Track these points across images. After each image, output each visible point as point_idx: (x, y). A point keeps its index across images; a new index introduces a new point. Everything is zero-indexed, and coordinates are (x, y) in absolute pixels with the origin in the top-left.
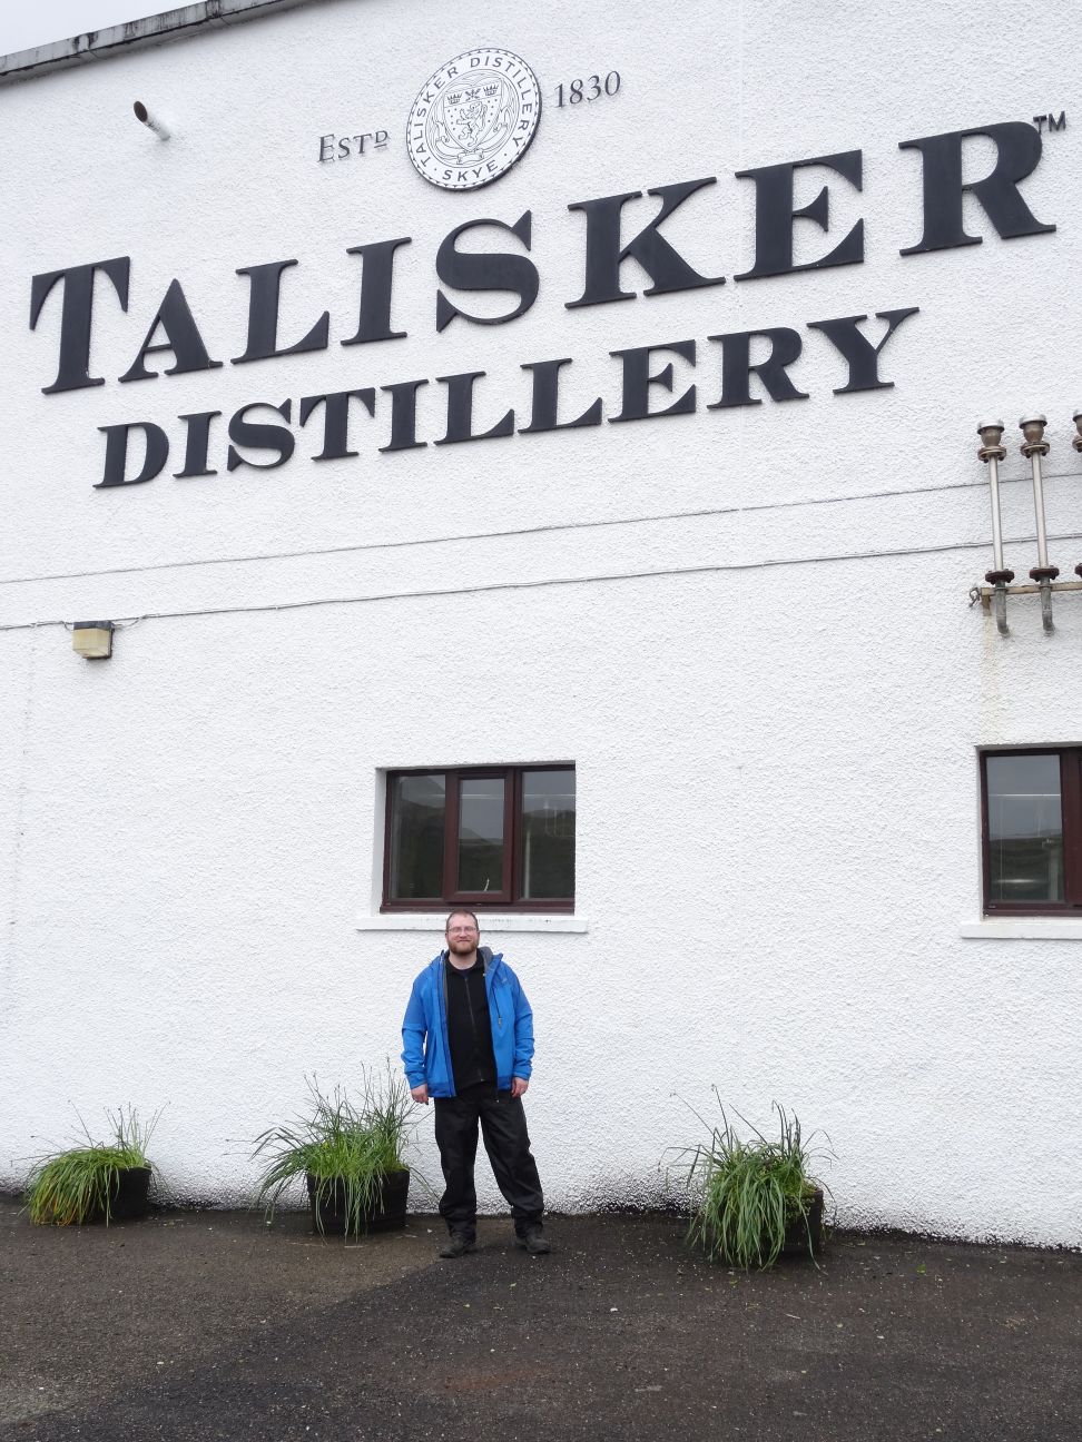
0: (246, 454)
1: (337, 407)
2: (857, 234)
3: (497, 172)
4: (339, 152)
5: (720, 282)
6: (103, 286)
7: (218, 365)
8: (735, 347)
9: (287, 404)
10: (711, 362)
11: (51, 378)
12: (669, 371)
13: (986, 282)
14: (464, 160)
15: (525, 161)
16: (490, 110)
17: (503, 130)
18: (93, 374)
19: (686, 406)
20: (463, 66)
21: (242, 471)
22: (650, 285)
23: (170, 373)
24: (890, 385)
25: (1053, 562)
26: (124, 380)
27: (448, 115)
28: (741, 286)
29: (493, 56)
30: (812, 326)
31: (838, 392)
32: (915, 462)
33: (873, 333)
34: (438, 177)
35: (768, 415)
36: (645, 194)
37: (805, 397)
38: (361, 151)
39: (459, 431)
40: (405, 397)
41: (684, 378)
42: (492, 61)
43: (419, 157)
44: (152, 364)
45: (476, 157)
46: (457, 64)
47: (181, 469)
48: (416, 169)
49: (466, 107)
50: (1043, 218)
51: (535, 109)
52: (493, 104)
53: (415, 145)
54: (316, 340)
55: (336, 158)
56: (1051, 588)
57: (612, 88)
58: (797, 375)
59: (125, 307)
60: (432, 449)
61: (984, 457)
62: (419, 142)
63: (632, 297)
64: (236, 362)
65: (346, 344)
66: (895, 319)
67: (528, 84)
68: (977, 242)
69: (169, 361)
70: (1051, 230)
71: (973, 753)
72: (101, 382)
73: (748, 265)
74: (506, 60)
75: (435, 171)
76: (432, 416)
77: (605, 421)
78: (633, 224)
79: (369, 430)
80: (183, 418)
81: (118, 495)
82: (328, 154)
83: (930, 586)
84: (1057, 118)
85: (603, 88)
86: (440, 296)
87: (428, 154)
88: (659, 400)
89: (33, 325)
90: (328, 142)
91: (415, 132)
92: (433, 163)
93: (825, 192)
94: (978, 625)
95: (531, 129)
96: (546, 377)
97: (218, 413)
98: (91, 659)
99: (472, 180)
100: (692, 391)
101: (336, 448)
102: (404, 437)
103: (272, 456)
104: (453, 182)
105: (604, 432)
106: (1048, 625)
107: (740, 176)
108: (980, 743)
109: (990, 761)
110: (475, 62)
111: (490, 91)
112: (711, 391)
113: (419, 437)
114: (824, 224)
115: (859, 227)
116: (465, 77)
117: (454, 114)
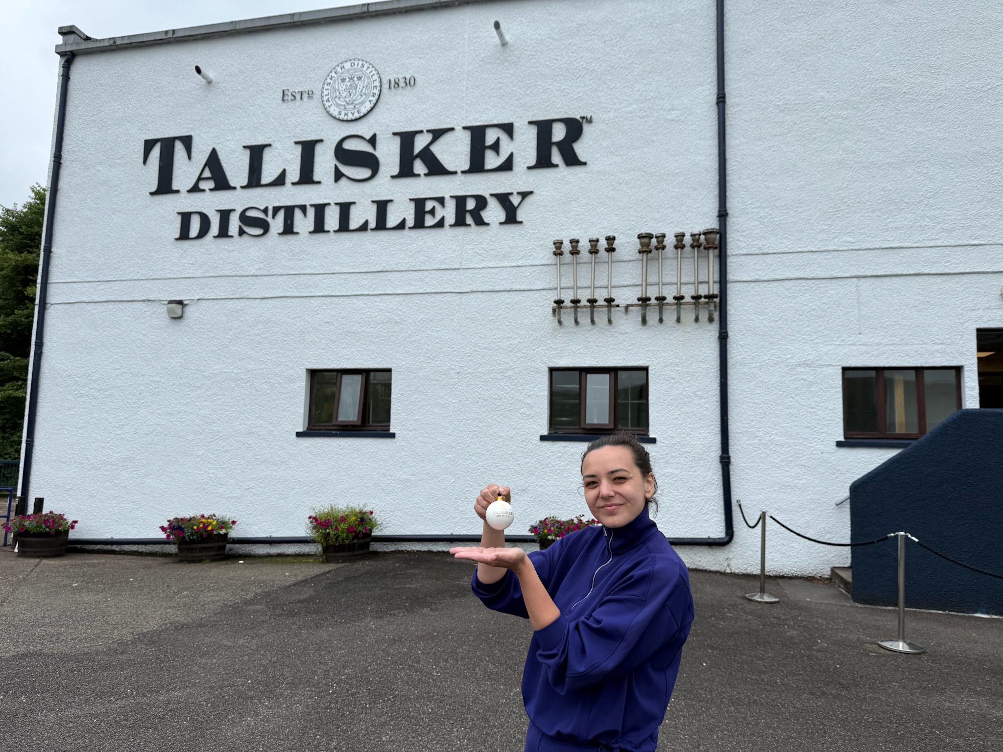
0: (247, 229)
1: (289, 211)
2: (510, 158)
3: (362, 114)
4: (291, 97)
5: (455, 173)
6: (179, 147)
7: (234, 188)
8: (461, 201)
9: (266, 209)
10: (451, 205)
11: (154, 188)
12: (434, 208)
13: (559, 183)
14: (347, 107)
15: (374, 111)
16: (359, 87)
17: (364, 96)
18: (174, 188)
19: (440, 224)
20: (347, 65)
21: (245, 237)
22: (426, 171)
23: (211, 190)
24: (521, 222)
25: (579, 297)
26: (189, 191)
27: (340, 87)
28: (463, 175)
29: (361, 63)
30: (492, 195)
31: (501, 223)
32: (530, 254)
33: (515, 200)
34: (335, 114)
35: (472, 232)
36: (425, 132)
37: (488, 224)
38: (301, 98)
39: (344, 226)
40: (320, 210)
41: (440, 213)
42: (360, 65)
43: (327, 104)
44: (203, 185)
45: (353, 107)
46: (344, 64)
47: (216, 234)
48: (326, 109)
49: (349, 84)
50: (582, 159)
51: (379, 88)
52: (360, 84)
53: (325, 98)
54: (280, 181)
55: (290, 100)
56: (578, 307)
57: (412, 83)
58: (486, 215)
59: (190, 158)
60: (332, 233)
61: (555, 254)
62: (327, 97)
63: (419, 175)
64: (242, 187)
65: (293, 184)
66: (524, 195)
67: (376, 77)
68: (557, 166)
69: (211, 184)
70: (585, 164)
71: (547, 370)
72: (178, 192)
73: (466, 167)
74: (366, 65)
75: (334, 111)
76: (332, 219)
77: (407, 227)
78: (420, 144)
79: (304, 223)
80: (218, 211)
81: (186, 244)
82: (286, 98)
83: (533, 304)
84: (589, 117)
85: (408, 83)
86: (336, 168)
87: (331, 103)
88: (429, 221)
89: (145, 162)
90: (286, 92)
91: (326, 92)
92: (333, 107)
93: (498, 139)
94: (551, 320)
95: (377, 97)
96: (382, 207)
97: (234, 210)
98: (175, 318)
99: (350, 117)
100: (443, 218)
101: (289, 229)
102: (319, 227)
103: (259, 231)
104: (342, 117)
105: (406, 232)
106: (577, 322)
107: (465, 128)
108: (550, 366)
109: (554, 373)
110: (353, 64)
111: (359, 78)
112: (450, 219)
113: (326, 228)
114: (498, 153)
115: (511, 155)
116: (348, 71)
117: (343, 86)
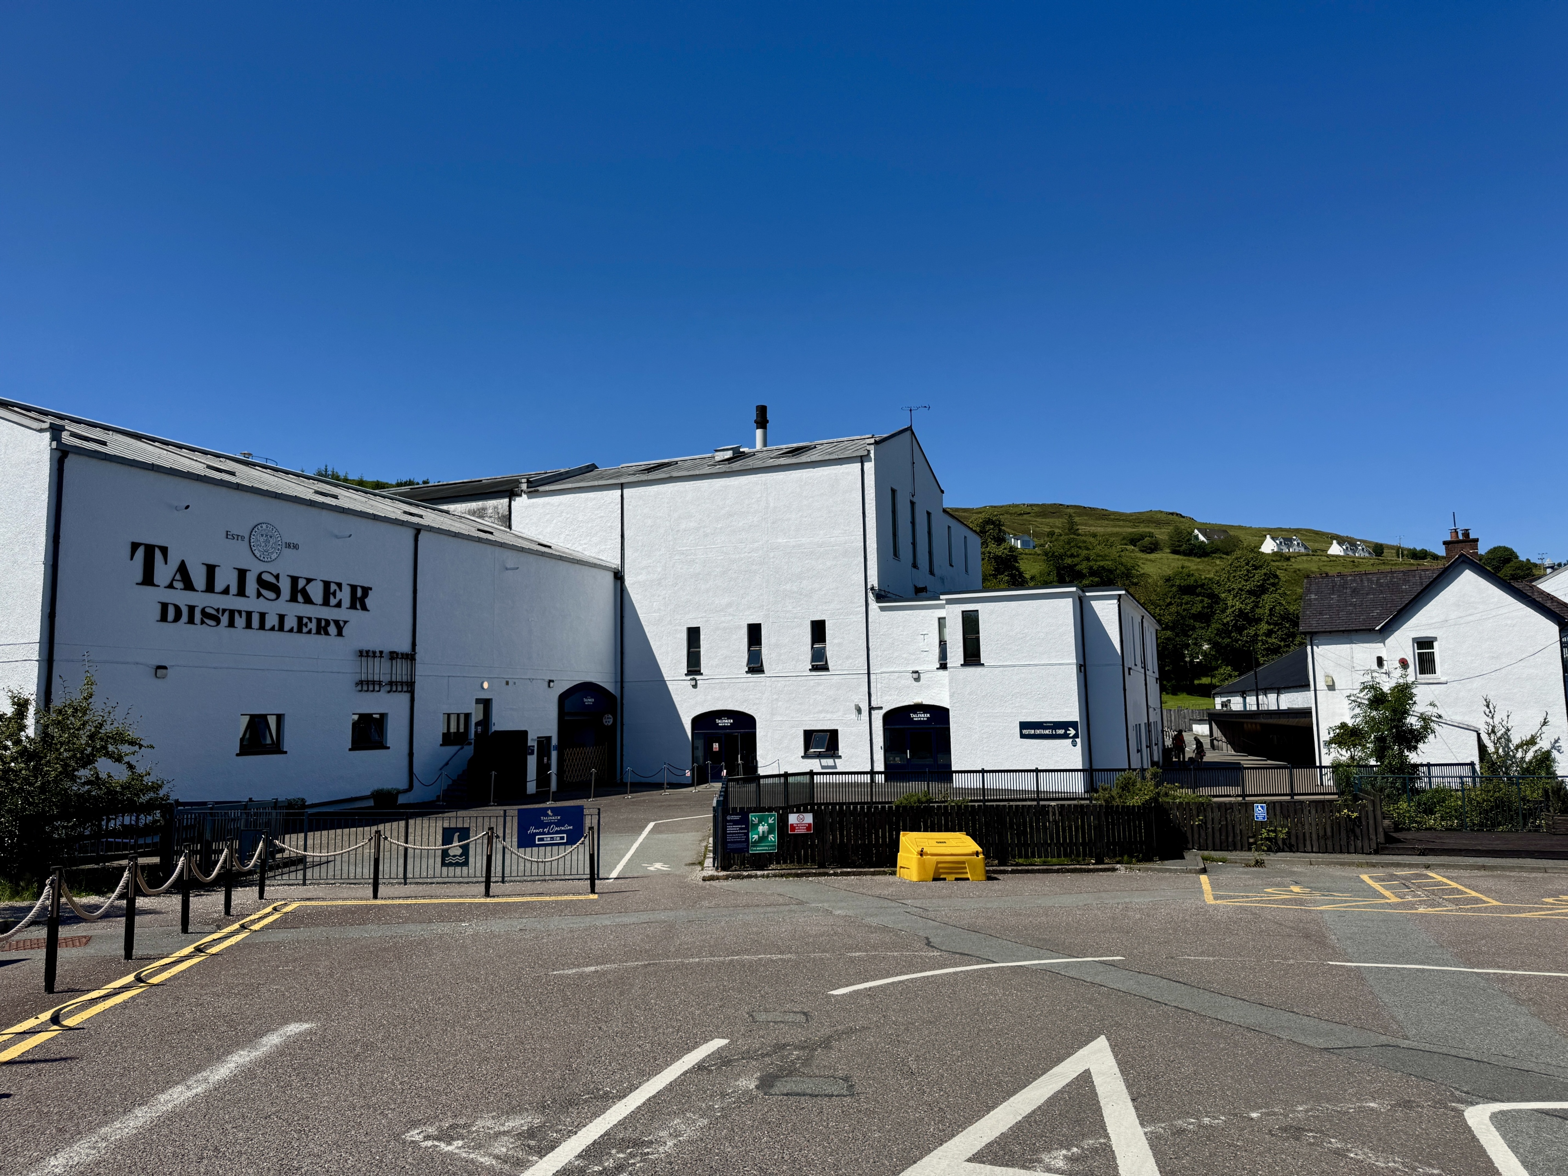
0: (206, 621)
1: (232, 613)
3: (272, 560)
4: (231, 537)
5: (316, 604)
6: (158, 553)
7: (197, 591)
8: (319, 621)
9: (219, 609)
10: (314, 622)
11: (140, 580)
12: (307, 623)
13: (359, 618)
14: (265, 553)
15: (277, 559)
16: (270, 542)
17: (274, 549)
18: (156, 583)
19: (310, 632)
20: (264, 526)
21: (204, 625)
23: (181, 589)
24: (345, 637)
25: (368, 679)
26: (166, 587)
28: (320, 606)
29: (271, 527)
30: (332, 620)
31: (336, 635)
32: (347, 654)
33: (342, 624)
34: (258, 555)
35: (323, 638)
36: (303, 578)
37: (330, 635)
38: (237, 539)
39: (262, 626)
40: (249, 614)
41: (310, 626)
43: (253, 548)
44: (175, 584)
45: (267, 554)
46: (262, 525)
47: (186, 621)
48: (253, 551)
49: (265, 539)
50: (368, 608)
51: (281, 546)
52: (272, 541)
53: (252, 544)
54: (226, 591)
55: (231, 539)
56: (368, 684)
57: (297, 548)
58: (329, 630)
59: (166, 563)
60: (255, 630)
63: (300, 602)
64: (202, 591)
65: (234, 595)
66: (345, 622)
67: (278, 538)
68: (358, 609)
69: (181, 585)
70: (369, 611)
72: (159, 586)
73: (321, 602)
74: (274, 530)
75: (257, 553)
76: (255, 622)
77: (294, 632)
78: (301, 584)
79: (240, 622)
80: (187, 605)
81: (165, 625)
82: (228, 536)
84: (371, 588)
85: (295, 547)
86: (258, 589)
88: (305, 630)
89: (132, 559)
90: (229, 533)
91: (252, 540)
92: (256, 550)
93: (336, 590)
94: (355, 689)
95: (280, 551)
96: (282, 618)
97: (197, 606)
98: (159, 678)
99: (266, 559)
100: (311, 629)
101: (231, 624)
102: (249, 625)
103: (214, 623)
104: (261, 558)
105: (293, 634)
106: (366, 691)
107: (320, 580)
108: (353, 712)
110: (267, 527)
111: (271, 537)
112: (314, 631)
113: (253, 627)
114: (335, 598)
115: (341, 600)
116: (265, 530)
117: (262, 539)
